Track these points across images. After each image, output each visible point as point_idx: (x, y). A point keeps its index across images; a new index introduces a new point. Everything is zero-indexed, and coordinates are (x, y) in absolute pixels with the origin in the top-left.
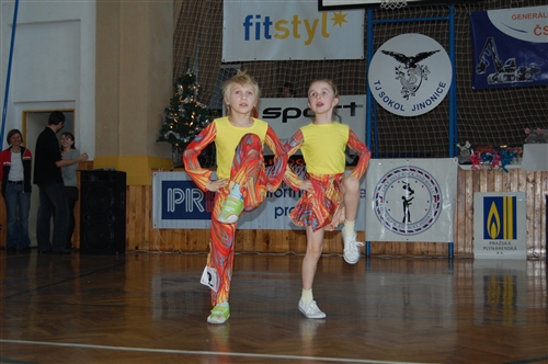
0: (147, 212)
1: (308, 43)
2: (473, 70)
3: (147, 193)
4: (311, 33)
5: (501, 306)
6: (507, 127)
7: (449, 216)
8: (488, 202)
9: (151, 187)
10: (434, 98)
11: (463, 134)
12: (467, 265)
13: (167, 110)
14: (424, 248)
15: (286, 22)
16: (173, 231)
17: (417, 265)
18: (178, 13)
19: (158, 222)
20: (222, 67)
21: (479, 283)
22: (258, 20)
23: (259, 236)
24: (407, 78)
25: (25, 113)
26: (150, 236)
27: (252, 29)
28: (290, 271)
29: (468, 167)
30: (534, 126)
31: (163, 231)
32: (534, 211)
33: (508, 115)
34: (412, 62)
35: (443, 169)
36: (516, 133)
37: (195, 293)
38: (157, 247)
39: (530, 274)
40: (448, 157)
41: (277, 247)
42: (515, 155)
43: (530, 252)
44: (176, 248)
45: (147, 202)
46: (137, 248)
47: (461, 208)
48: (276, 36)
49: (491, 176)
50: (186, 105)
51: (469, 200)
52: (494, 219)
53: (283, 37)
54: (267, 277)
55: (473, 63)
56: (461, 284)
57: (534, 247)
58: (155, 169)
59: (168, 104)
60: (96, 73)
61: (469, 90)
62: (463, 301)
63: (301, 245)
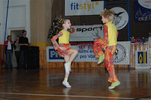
0: (45, 57)
1: (88, 10)
2: (134, 17)
3: (45, 52)
4: (89, 7)
5: (143, 82)
6: (144, 33)
7: (128, 57)
8: (139, 53)
9: (46, 51)
10: (123, 25)
11: (132, 34)
12: (133, 71)
13: (50, 29)
14: (121, 66)
15: (82, 5)
16: (52, 63)
17: (120, 71)
18: (53, 3)
19: (48, 60)
20: (65, 17)
21: (137, 76)
22: (75, 4)
23: (76, 64)
24: (116, 19)
25: (11, 31)
26: (46, 64)
27: (73, 7)
28: (85, 73)
29: (133, 44)
31: (49, 63)
33: (144, 29)
34: (117, 15)
35: (127, 44)
36: (146, 34)
37: (59, 79)
38: (48, 67)
40: (128, 41)
41: (81, 66)
42: (146, 40)
44: (53, 67)
45: (45, 55)
46: (42, 67)
47: (131, 55)
48: (80, 9)
49: (140, 46)
50: (55, 28)
51: (134, 53)
52: (141, 58)
53: (82, 9)
54: (78, 75)
55: (134, 15)
56: (132, 76)
58: (47, 46)
59: (50, 28)
60: (31, 19)
61: (133, 23)
62: (132, 81)
63: (88, 66)
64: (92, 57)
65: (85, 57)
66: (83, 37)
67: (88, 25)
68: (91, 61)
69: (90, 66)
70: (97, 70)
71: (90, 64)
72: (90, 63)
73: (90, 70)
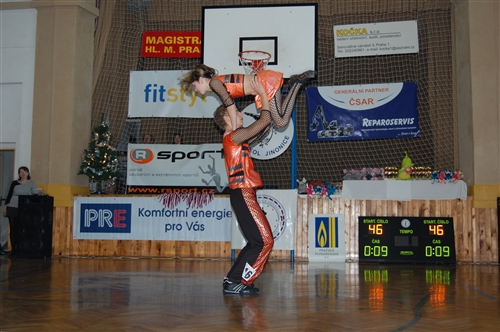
0: (69, 226)
1: (191, 105)
2: (308, 128)
3: (69, 213)
4: (194, 98)
5: (327, 297)
6: (331, 168)
7: (291, 231)
8: (318, 221)
9: (72, 208)
10: (281, 147)
11: (301, 172)
12: (304, 266)
13: (86, 151)
15: (176, 90)
16: (88, 241)
20: (129, 121)
21: (312, 280)
22: (155, 88)
23: (153, 245)
26: (71, 245)
27: (151, 94)
28: (176, 271)
29: (305, 196)
30: (349, 168)
31: (80, 241)
32: (350, 227)
33: (332, 159)
35: (287, 197)
36: (337, 173)
38: (76, 253)
39: (347, 273)
40: (289, 187)
41: (167, 253)
42: (337, 188)
43: (348, 256)
44: (92, 253)
45: (69, 219)
46: (60, 254)
47: (299, 226)
48: (168, 100)
49: (321, 203)
50: (100, 148)
51: (305, 220)
52: (322, 233)
53: (173, 101)
54: (158, 276)
55: (308, 124)
56: (299, 281)
57: (350, 253)
58: (76, 195)
59: (87, 147)
60: (33, 123)
61: (305, 142)
62: (300, 295)
63: (184, 252)
64: (196, 227)
65: (179, 227)
66: (176, 175)
67: (189, 143)
68: (193, 240)
69: (192, 252)
70: (208, 264)
71: (191, 247)
72: (191, 245)
73: (192, 262)
